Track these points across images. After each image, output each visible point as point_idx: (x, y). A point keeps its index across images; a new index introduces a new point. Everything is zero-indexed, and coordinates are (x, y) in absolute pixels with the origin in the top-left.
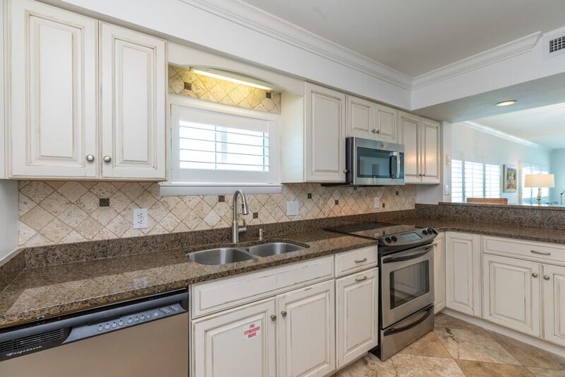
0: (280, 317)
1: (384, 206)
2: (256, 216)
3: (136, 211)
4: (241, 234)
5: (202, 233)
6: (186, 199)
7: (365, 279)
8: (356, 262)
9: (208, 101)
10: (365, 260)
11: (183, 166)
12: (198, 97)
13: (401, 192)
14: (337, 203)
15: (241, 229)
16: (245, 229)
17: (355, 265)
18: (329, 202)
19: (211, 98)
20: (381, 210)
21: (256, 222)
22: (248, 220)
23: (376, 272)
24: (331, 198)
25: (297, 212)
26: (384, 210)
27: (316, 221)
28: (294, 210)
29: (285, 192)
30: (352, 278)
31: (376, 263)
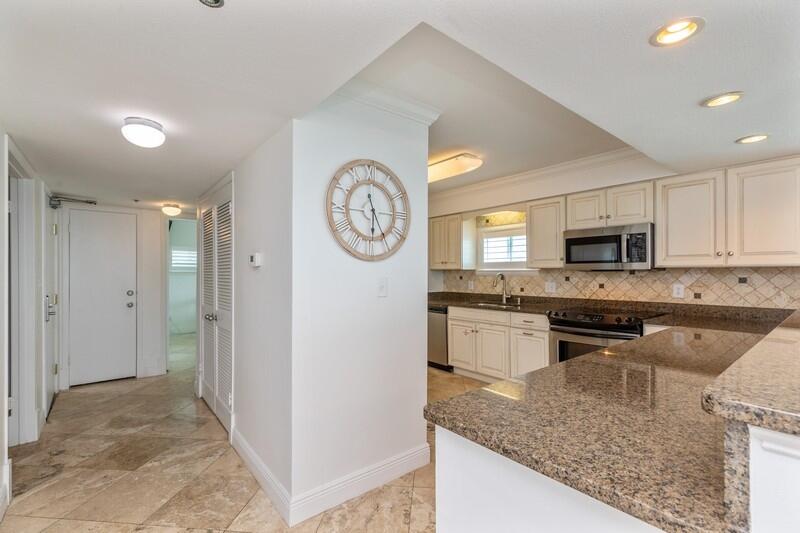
0: (475, 332)
2: (522, 290)
3: (470, 282)
4: (507, 299)
7: (532, 336)
8: (524, 321)
9: (496, 225)
10: (532, 322)
11: (485, 261)
12: (492, 226)
13: (756, 278)
15: (508, 296)
16: (510, 296)
17: (523, 323)
18: (591, 285)
19: (498, 224)
20: (690, 300)
21: (523, 294)
22: (517, 292)
23: (546, 336)
24: (594, 282)
25: (554, 291)
26: (698, 302)
27: (571, 300)
28: (551, 289)
29: (543, 275)
30: (521, 332)
31: (548, 329)
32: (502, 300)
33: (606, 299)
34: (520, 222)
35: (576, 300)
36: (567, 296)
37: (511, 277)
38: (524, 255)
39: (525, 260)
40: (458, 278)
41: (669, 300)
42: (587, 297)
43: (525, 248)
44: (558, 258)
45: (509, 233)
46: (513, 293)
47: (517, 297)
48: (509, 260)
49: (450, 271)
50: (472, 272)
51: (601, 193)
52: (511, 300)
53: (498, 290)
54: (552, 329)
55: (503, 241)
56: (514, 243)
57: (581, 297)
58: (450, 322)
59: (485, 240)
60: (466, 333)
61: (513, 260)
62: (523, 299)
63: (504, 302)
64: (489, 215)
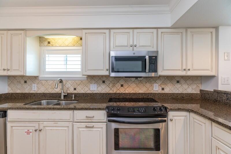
0: (38, 131)
1: (163, 89)
2: (75, 89)
3: (33, 85)
4: (65, 96)
5: (52, 94)
6: (48, 82)
7: (93, 127)
8: (86, 117)
9: (56, 46)
10: (93, 117)
11: (47, 70)
12: (52, 46)
13: (182, 81)
14: (122, 86)
15: (65, 94)
16: (66, 94)
17: (85, 118)
18: (117, 85)
19: (57, 45)
20: (160, 91)
21: (75, 92)
22: (71, 91)
23: (104, 125)
24: (118, 84)
25: (96, 89)
26: (163, 92)
27: (106, 94)
28: (94, 88)
29: (89, 80)
30: (84, 125)
31: (105, 120)
32: (60, 97)
33: (124, 92)
34: (74, 46)
35: (109, 94)
36: (103, 92)
37: (67, 81)
38: (80, 67)
39: (80, 70)
40: (23, 82)
41: (152, 92)
42: (115, 92)
43: (80, 63)
44: (105, 69)
45: (66, 52)
46: (68, 92)
47: (72, 94)
48: (65, 70)
49: (14, 77)
50: (36, 78)
51: (131, 31)
52: (67, 97)
53: (57, 90)
54: (109, 121)
55: (61, 58)
56: (69, 59)
57: (111, 92)
58: (9, 125)
59: (47, 55)
60: (28, 133)
61: (68, 70)
62: (76, 95)
63: (62, 98)
64: (50, 38)
